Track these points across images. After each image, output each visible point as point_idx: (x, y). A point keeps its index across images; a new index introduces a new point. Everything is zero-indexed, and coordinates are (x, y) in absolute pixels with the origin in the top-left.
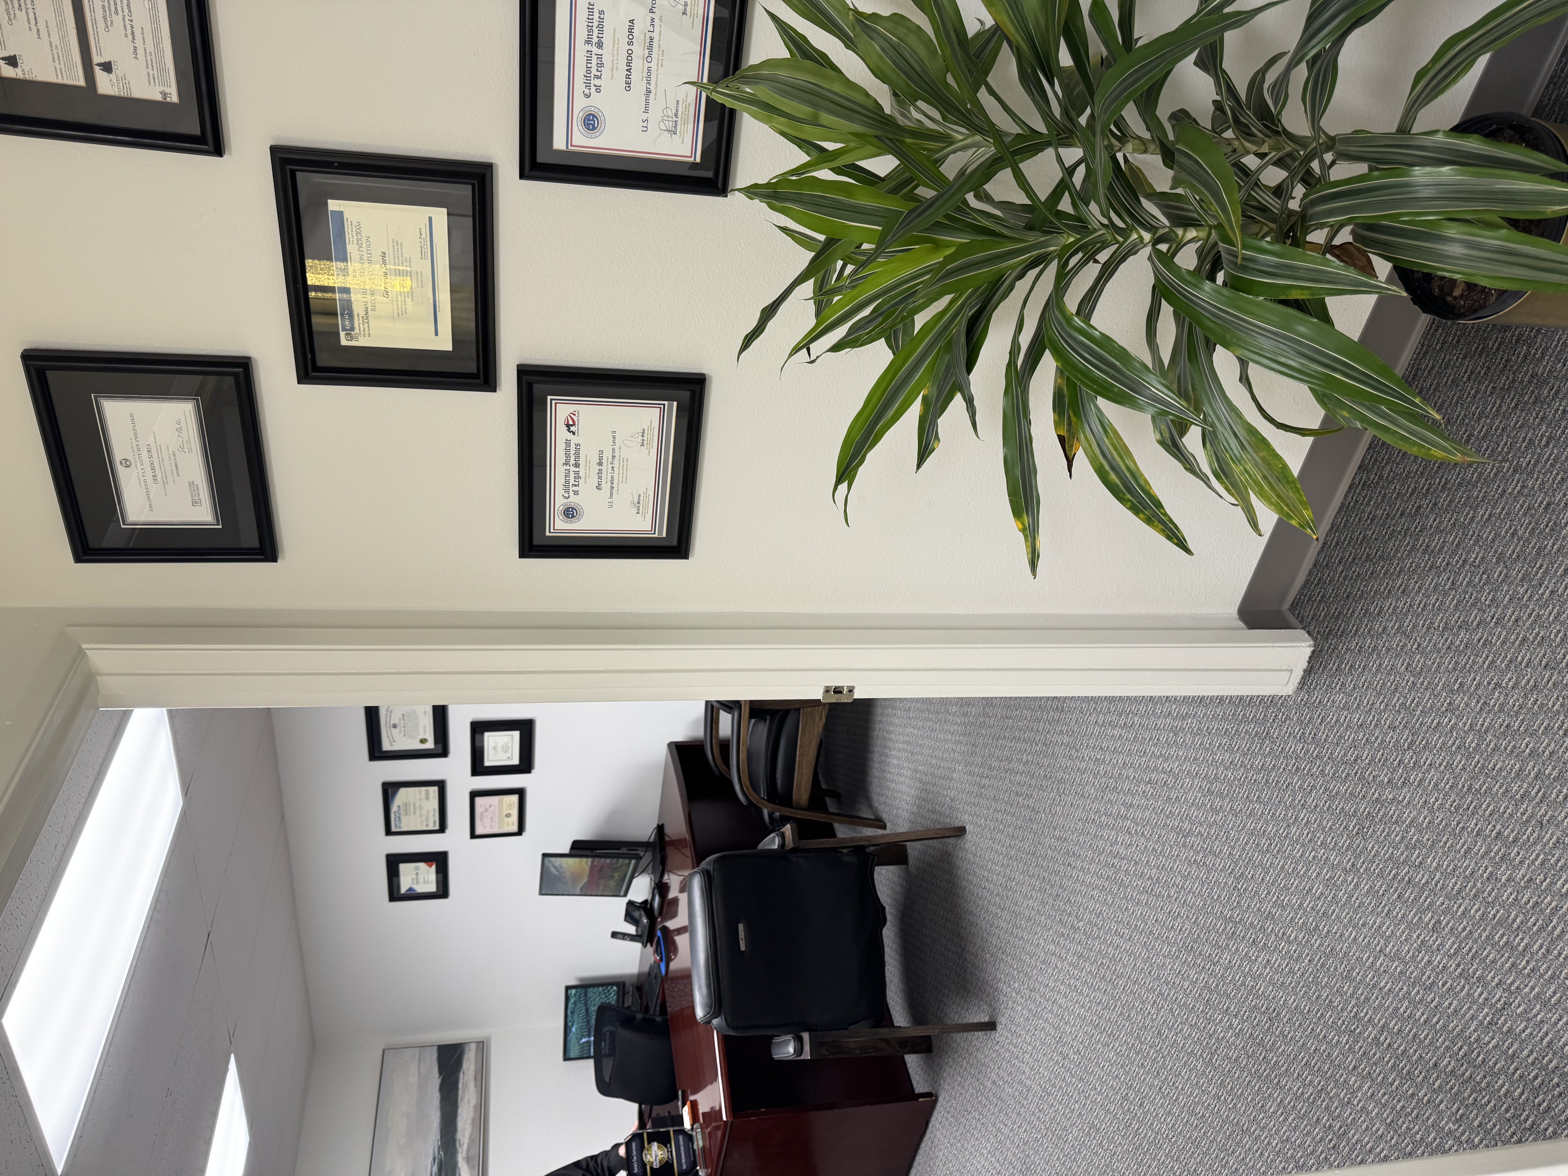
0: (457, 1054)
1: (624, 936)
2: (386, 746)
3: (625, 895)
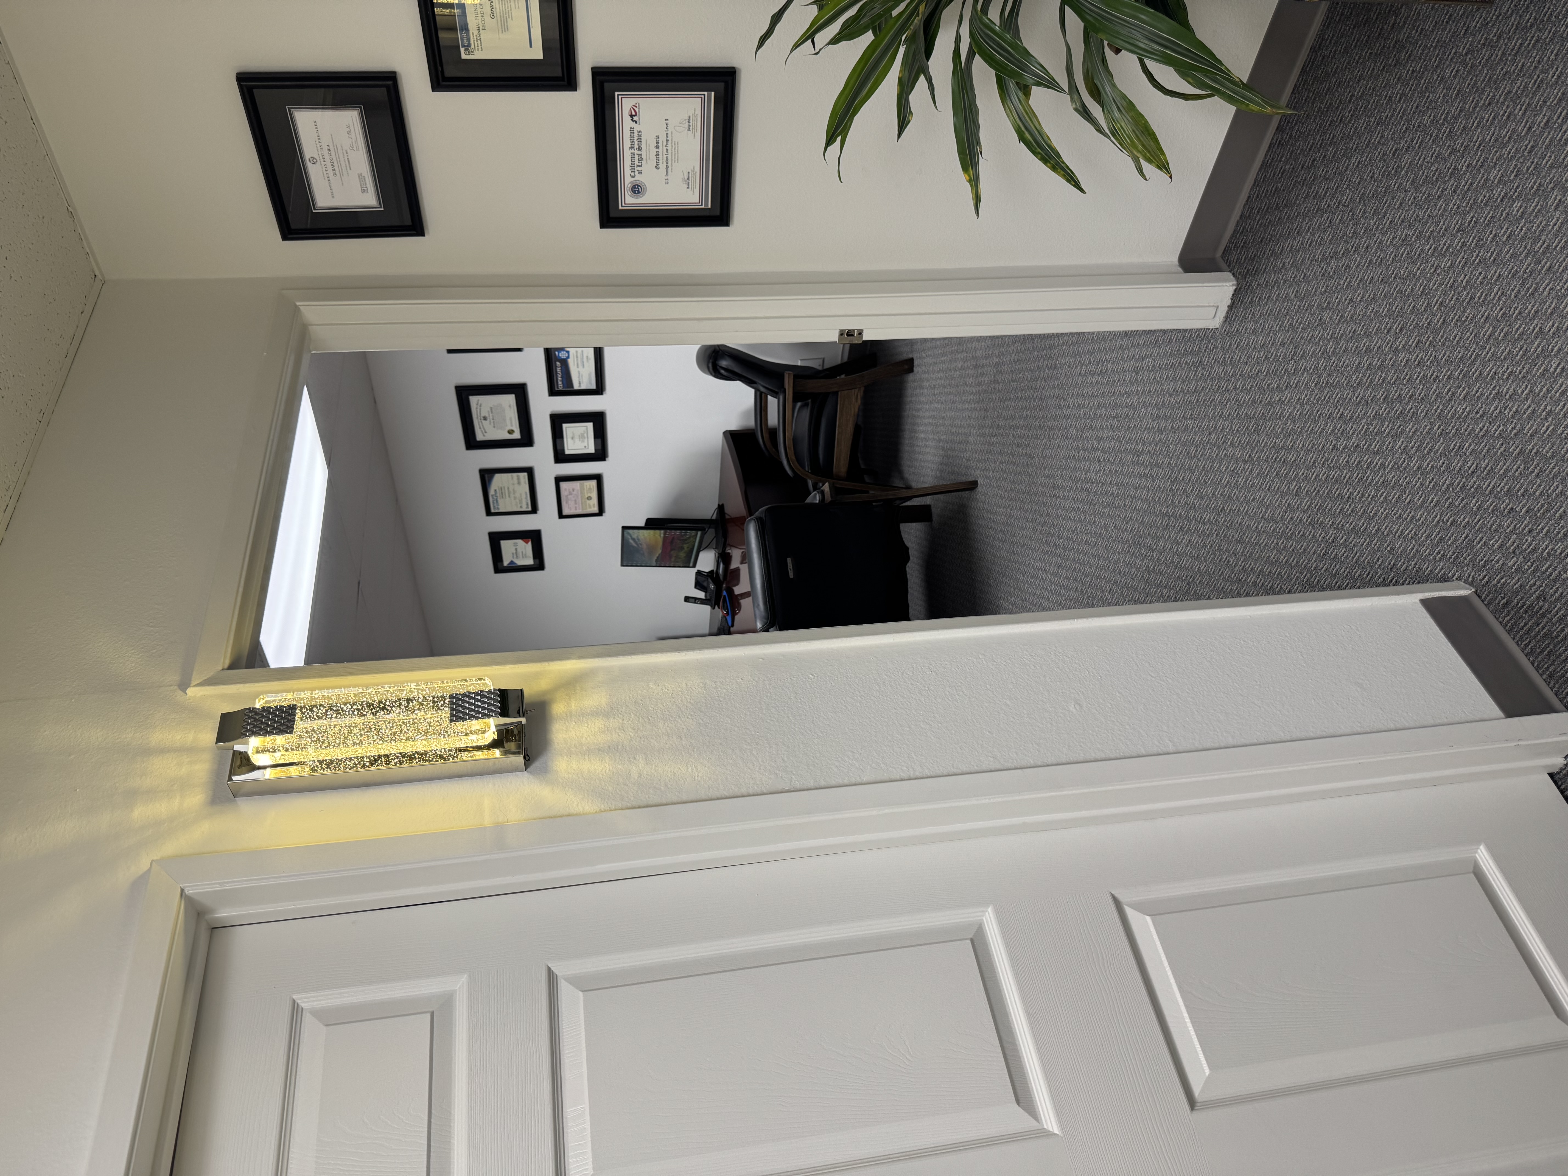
1: (695, 600)
2: (480, 437)
3: (694, 566)
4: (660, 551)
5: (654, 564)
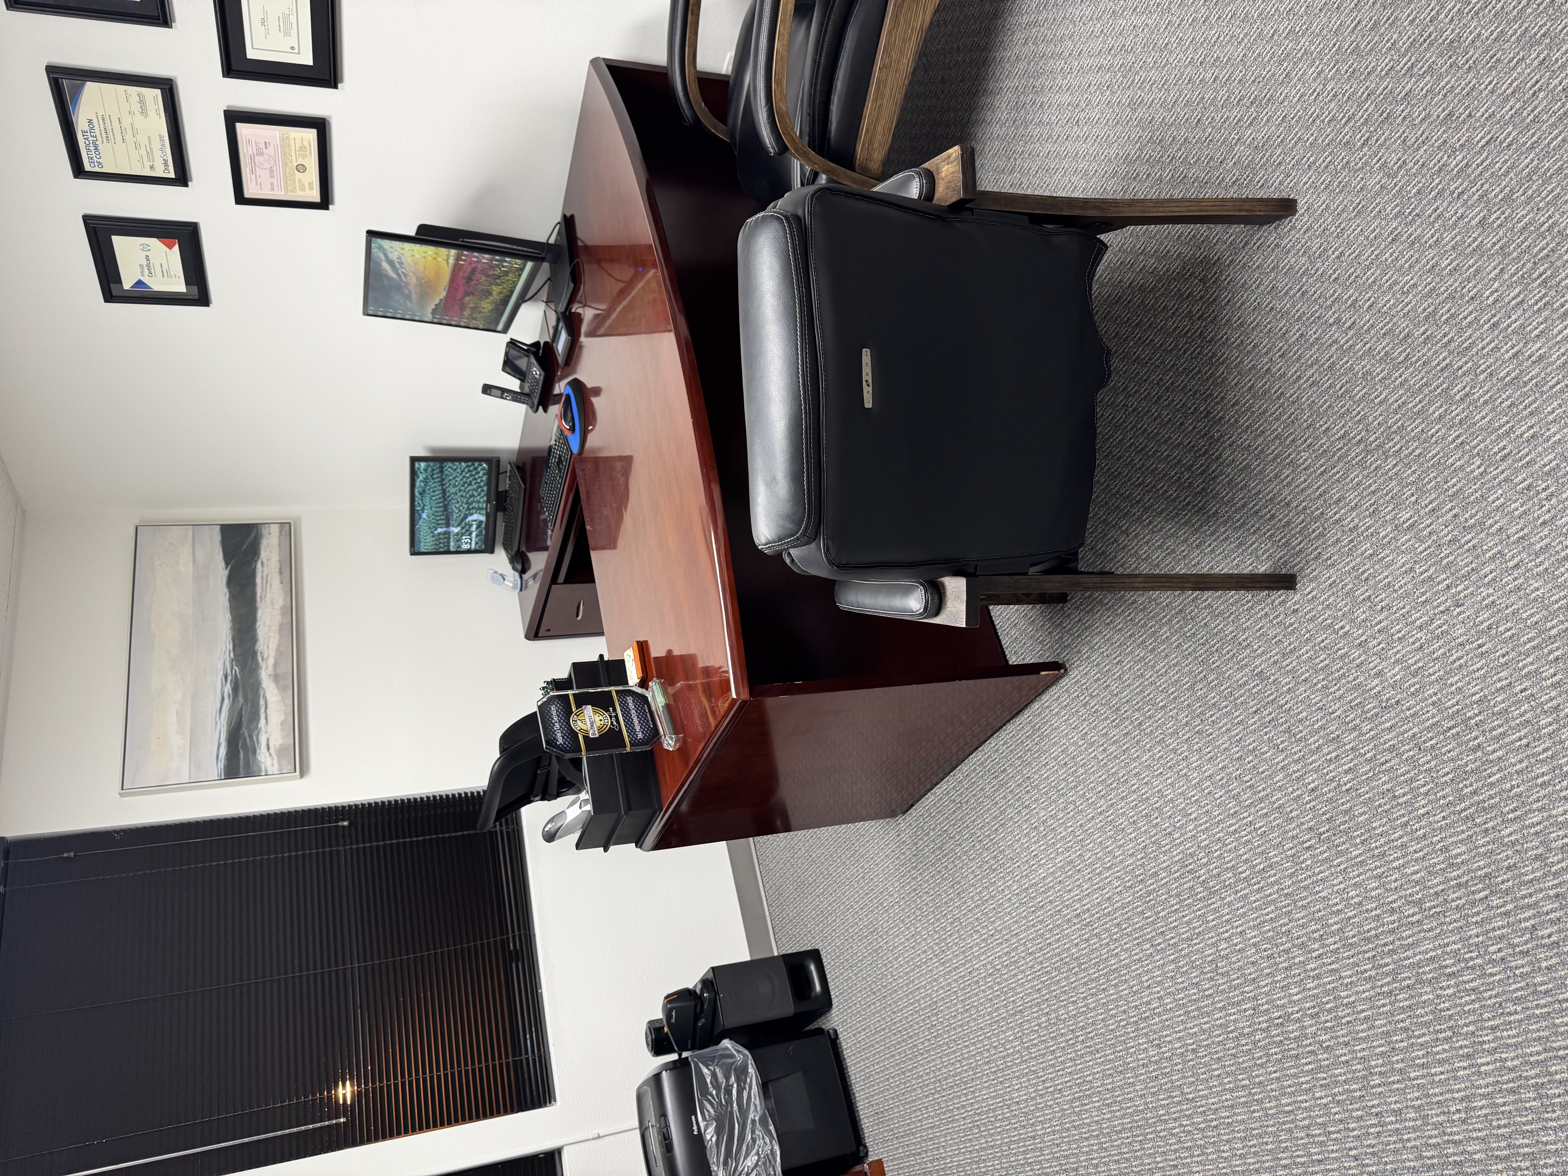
0: (251, 538)
1: (500, 392)
3: (505, 330)
4: (443, 294)
5: (429, 317)
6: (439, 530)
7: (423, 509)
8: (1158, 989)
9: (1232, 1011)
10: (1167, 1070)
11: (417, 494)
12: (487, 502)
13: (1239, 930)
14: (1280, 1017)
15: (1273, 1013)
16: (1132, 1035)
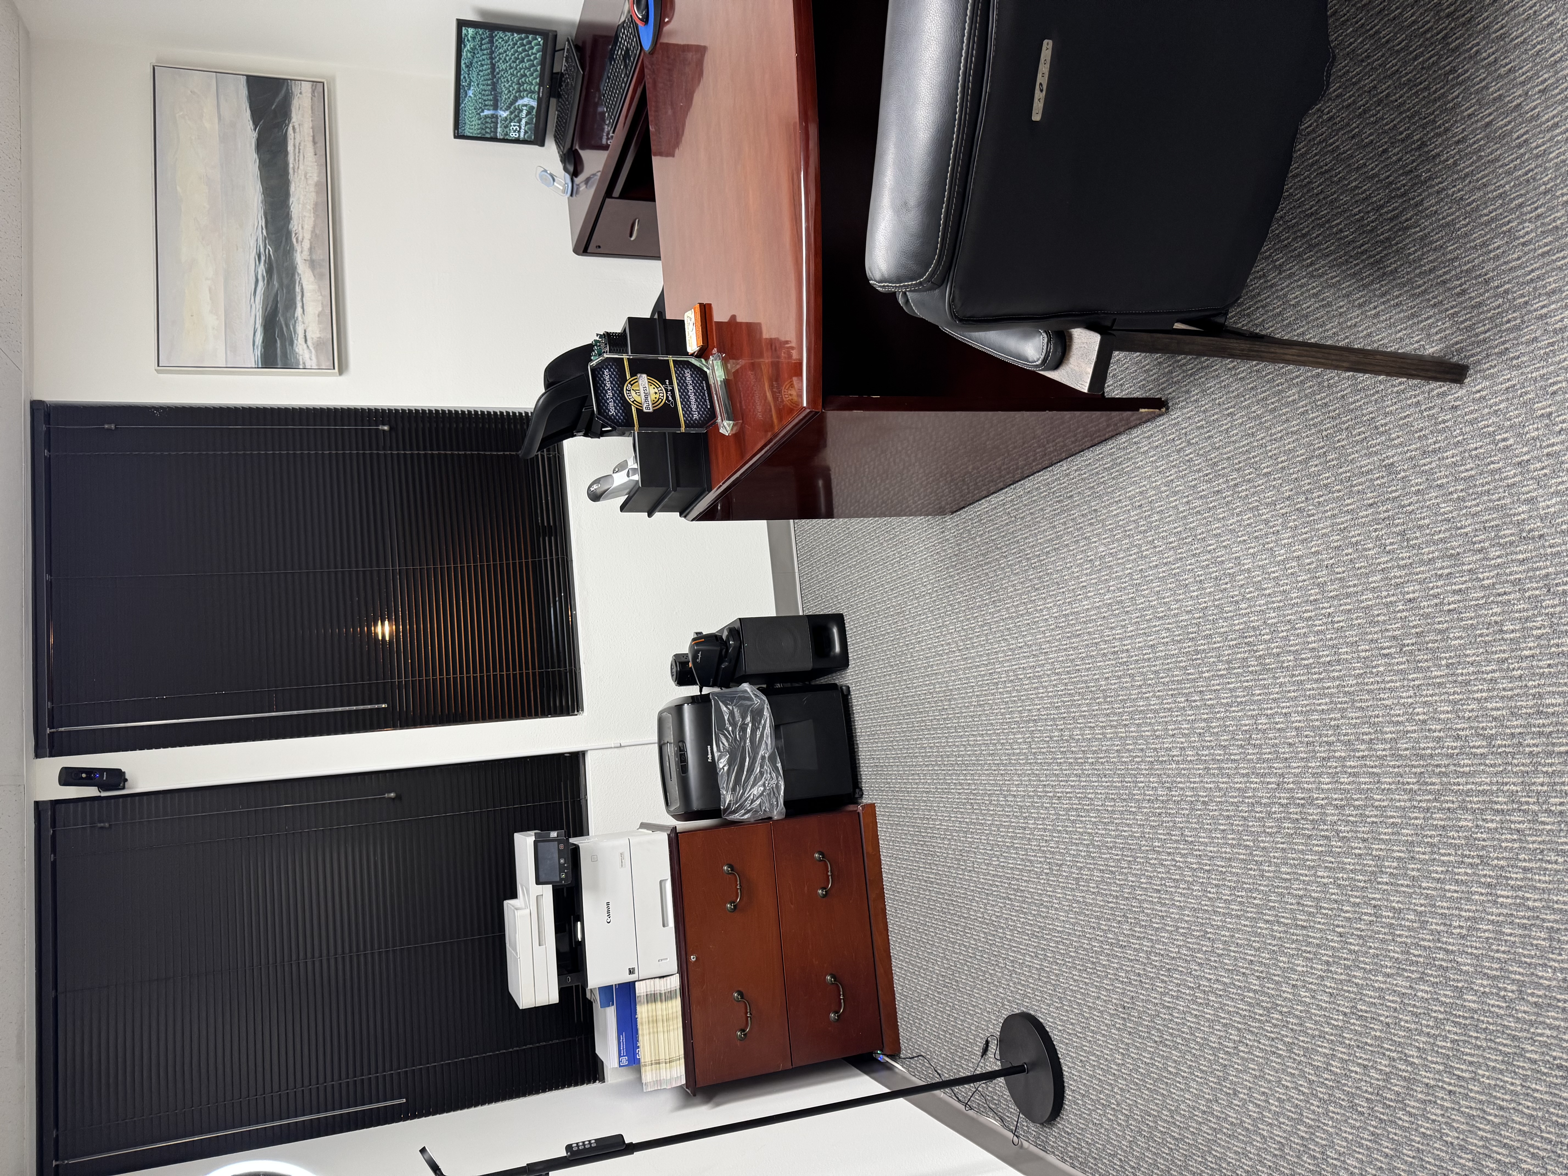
0: (281, 96)
6: (486, 112)
7: (469, 85)
8: (1183, 740)
9: (1255, 780)
10: (1172, 812)
11: (463, 66)
12: (541, 84)
13: (1284, 711)
14: (1303, 799)
15: (1297, 793)
16: (1144, 772)
